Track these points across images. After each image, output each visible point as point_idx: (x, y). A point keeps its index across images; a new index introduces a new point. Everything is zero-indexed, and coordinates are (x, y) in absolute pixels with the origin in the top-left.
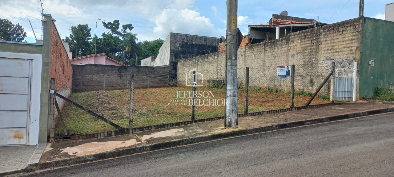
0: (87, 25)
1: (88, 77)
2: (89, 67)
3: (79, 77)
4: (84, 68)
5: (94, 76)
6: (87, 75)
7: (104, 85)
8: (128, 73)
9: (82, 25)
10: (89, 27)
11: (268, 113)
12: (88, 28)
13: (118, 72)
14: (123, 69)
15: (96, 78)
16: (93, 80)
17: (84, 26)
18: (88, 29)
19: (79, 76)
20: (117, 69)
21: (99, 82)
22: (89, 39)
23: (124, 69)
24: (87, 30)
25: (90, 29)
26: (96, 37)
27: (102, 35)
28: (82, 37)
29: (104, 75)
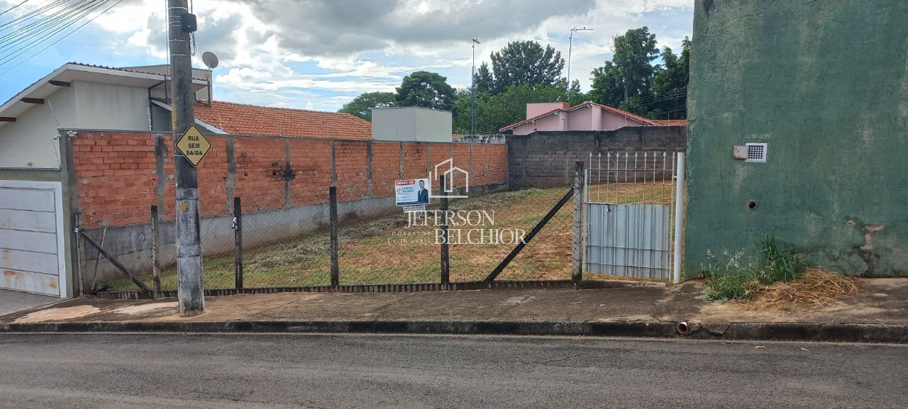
0: (645, 28)
1: (535, 158)
2: (537, 137)
3: (519, 160)
4: (528, 140)
5: (546, 156)
6: (534, 156)
7: (567, 175)
8: (617, 145)
9: (636, 30)
10: (651, 32)
11: (381, 289)
12: (649, 34)
13: (594, 144)
14: (605, 138)
15: (549, 160)
16: (546, 164)
17: (639, 30)
18: (648, 37)
19: (519, 157)
20: (591, 137)
21: (556, 168)
22: (652, 59)
23: (608, 136)
24: (646, 40)
25: (654, 36)
26: (668, 50)
27: (684, 44)
28: (632, 58)
29: (565, 154)
